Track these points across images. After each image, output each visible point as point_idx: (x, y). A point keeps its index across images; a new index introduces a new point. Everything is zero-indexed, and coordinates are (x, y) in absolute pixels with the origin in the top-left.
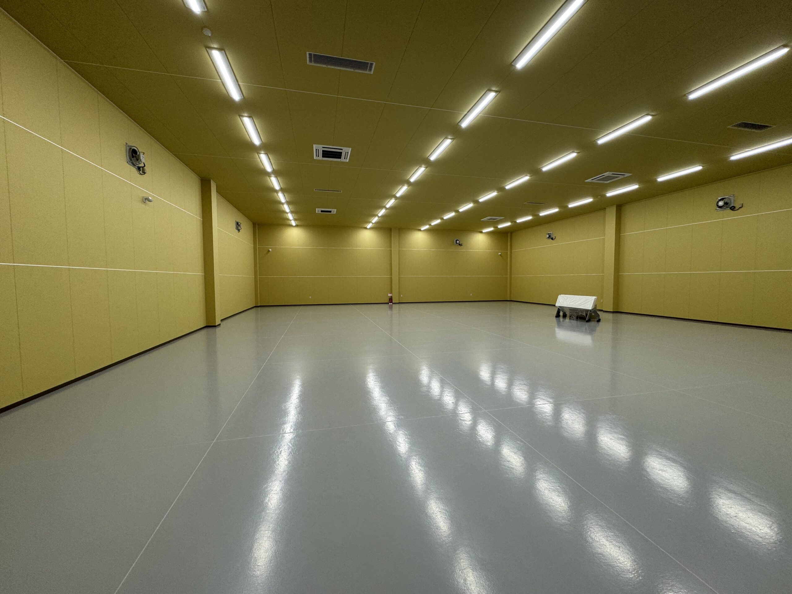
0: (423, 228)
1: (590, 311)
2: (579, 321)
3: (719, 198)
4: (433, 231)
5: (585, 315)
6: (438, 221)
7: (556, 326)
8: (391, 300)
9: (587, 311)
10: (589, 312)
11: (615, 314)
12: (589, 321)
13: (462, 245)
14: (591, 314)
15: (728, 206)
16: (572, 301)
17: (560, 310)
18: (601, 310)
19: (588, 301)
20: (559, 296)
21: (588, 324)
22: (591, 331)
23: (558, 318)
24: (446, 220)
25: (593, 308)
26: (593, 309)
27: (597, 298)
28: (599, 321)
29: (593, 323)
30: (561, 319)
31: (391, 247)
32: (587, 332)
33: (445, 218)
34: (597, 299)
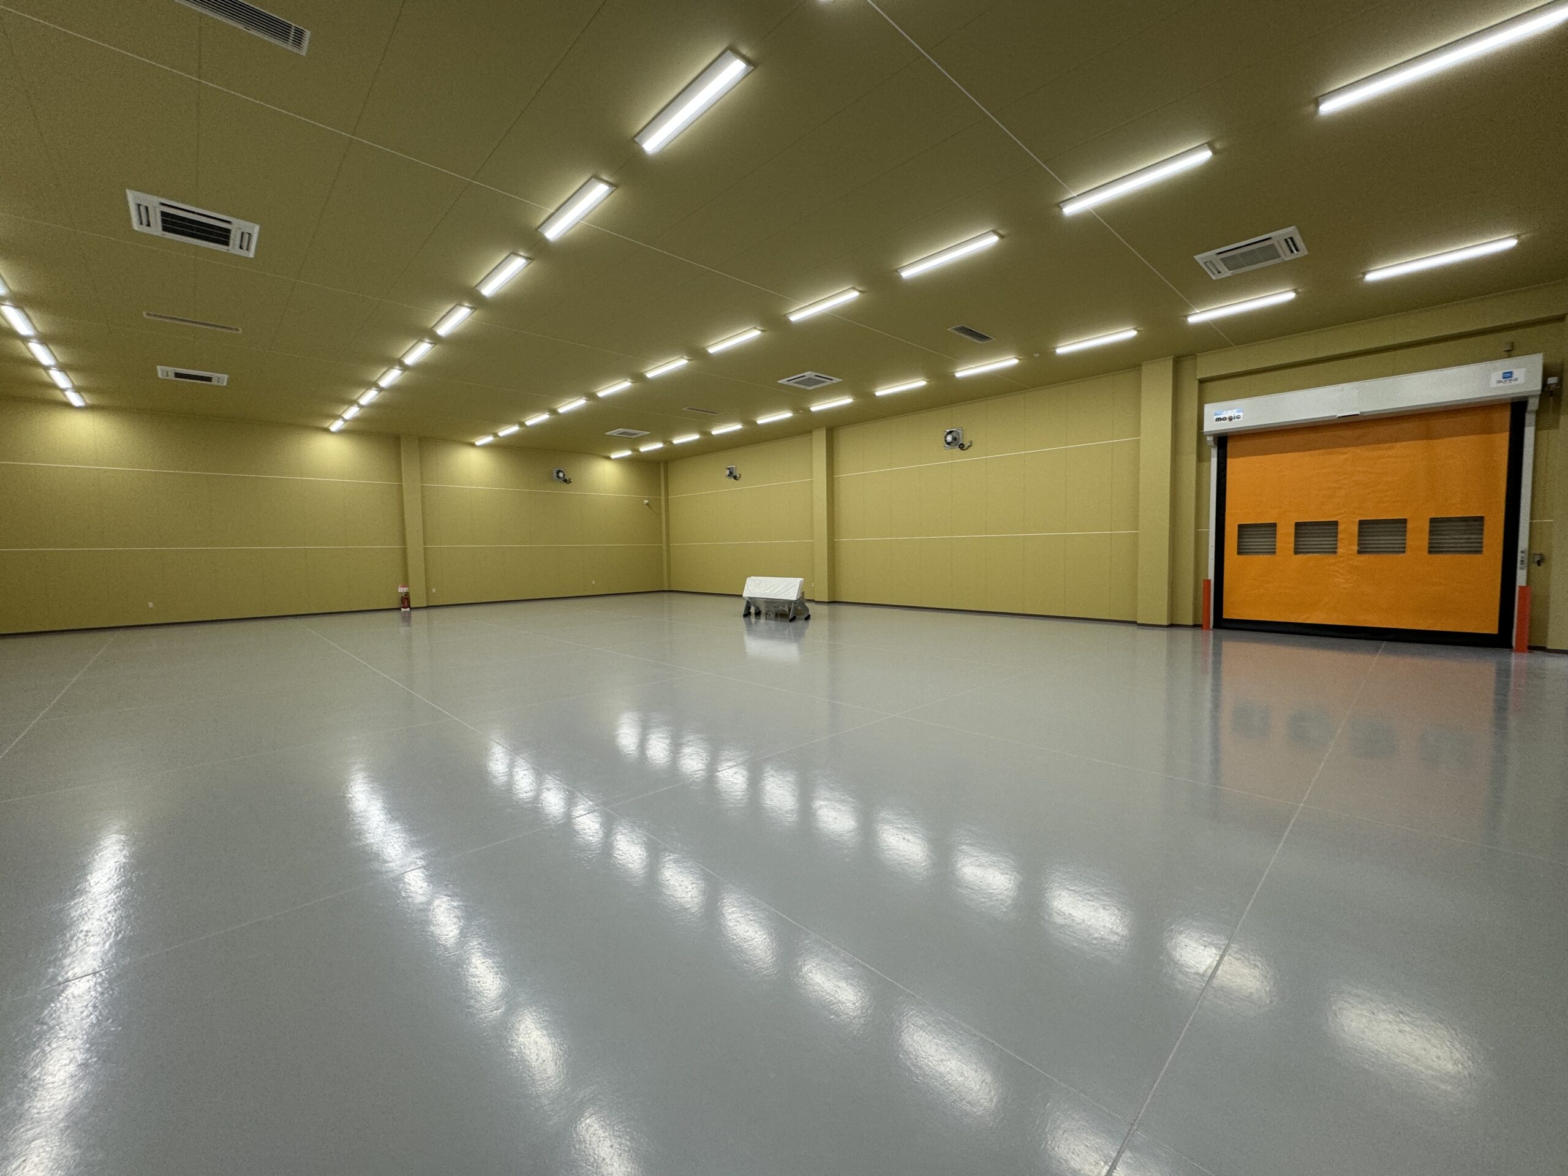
0: (481, 441)
1: (795, 602)
2: (780, 621)
3: (948, 431)
4: (502, 447)
5: (787, 610)
6: (513, 429)
7: (745, 632)
8: (405, 600)
9: (790, 602)
10: (793, 605)
11: (832, 606)
12: (793, 620)
13: (570, 482)
14: (796, 609)
15: (957, 443)
16: (768, 587)
17: (750, 602)
18: (812, 601)
19: (791, 585)
20: (748, 580)
21: (792, 624)
22: (798, 636)
23: (747, 619)
24: (531, 427)
25: (799, 597)
26: (798, 600)
27: (804, 580)
28: (808, 618)
29: (800, 622)
30: (753, 619)
31: (401, 480)
32: (792, 639)
33: (529, 423)
34: (804, 582)
